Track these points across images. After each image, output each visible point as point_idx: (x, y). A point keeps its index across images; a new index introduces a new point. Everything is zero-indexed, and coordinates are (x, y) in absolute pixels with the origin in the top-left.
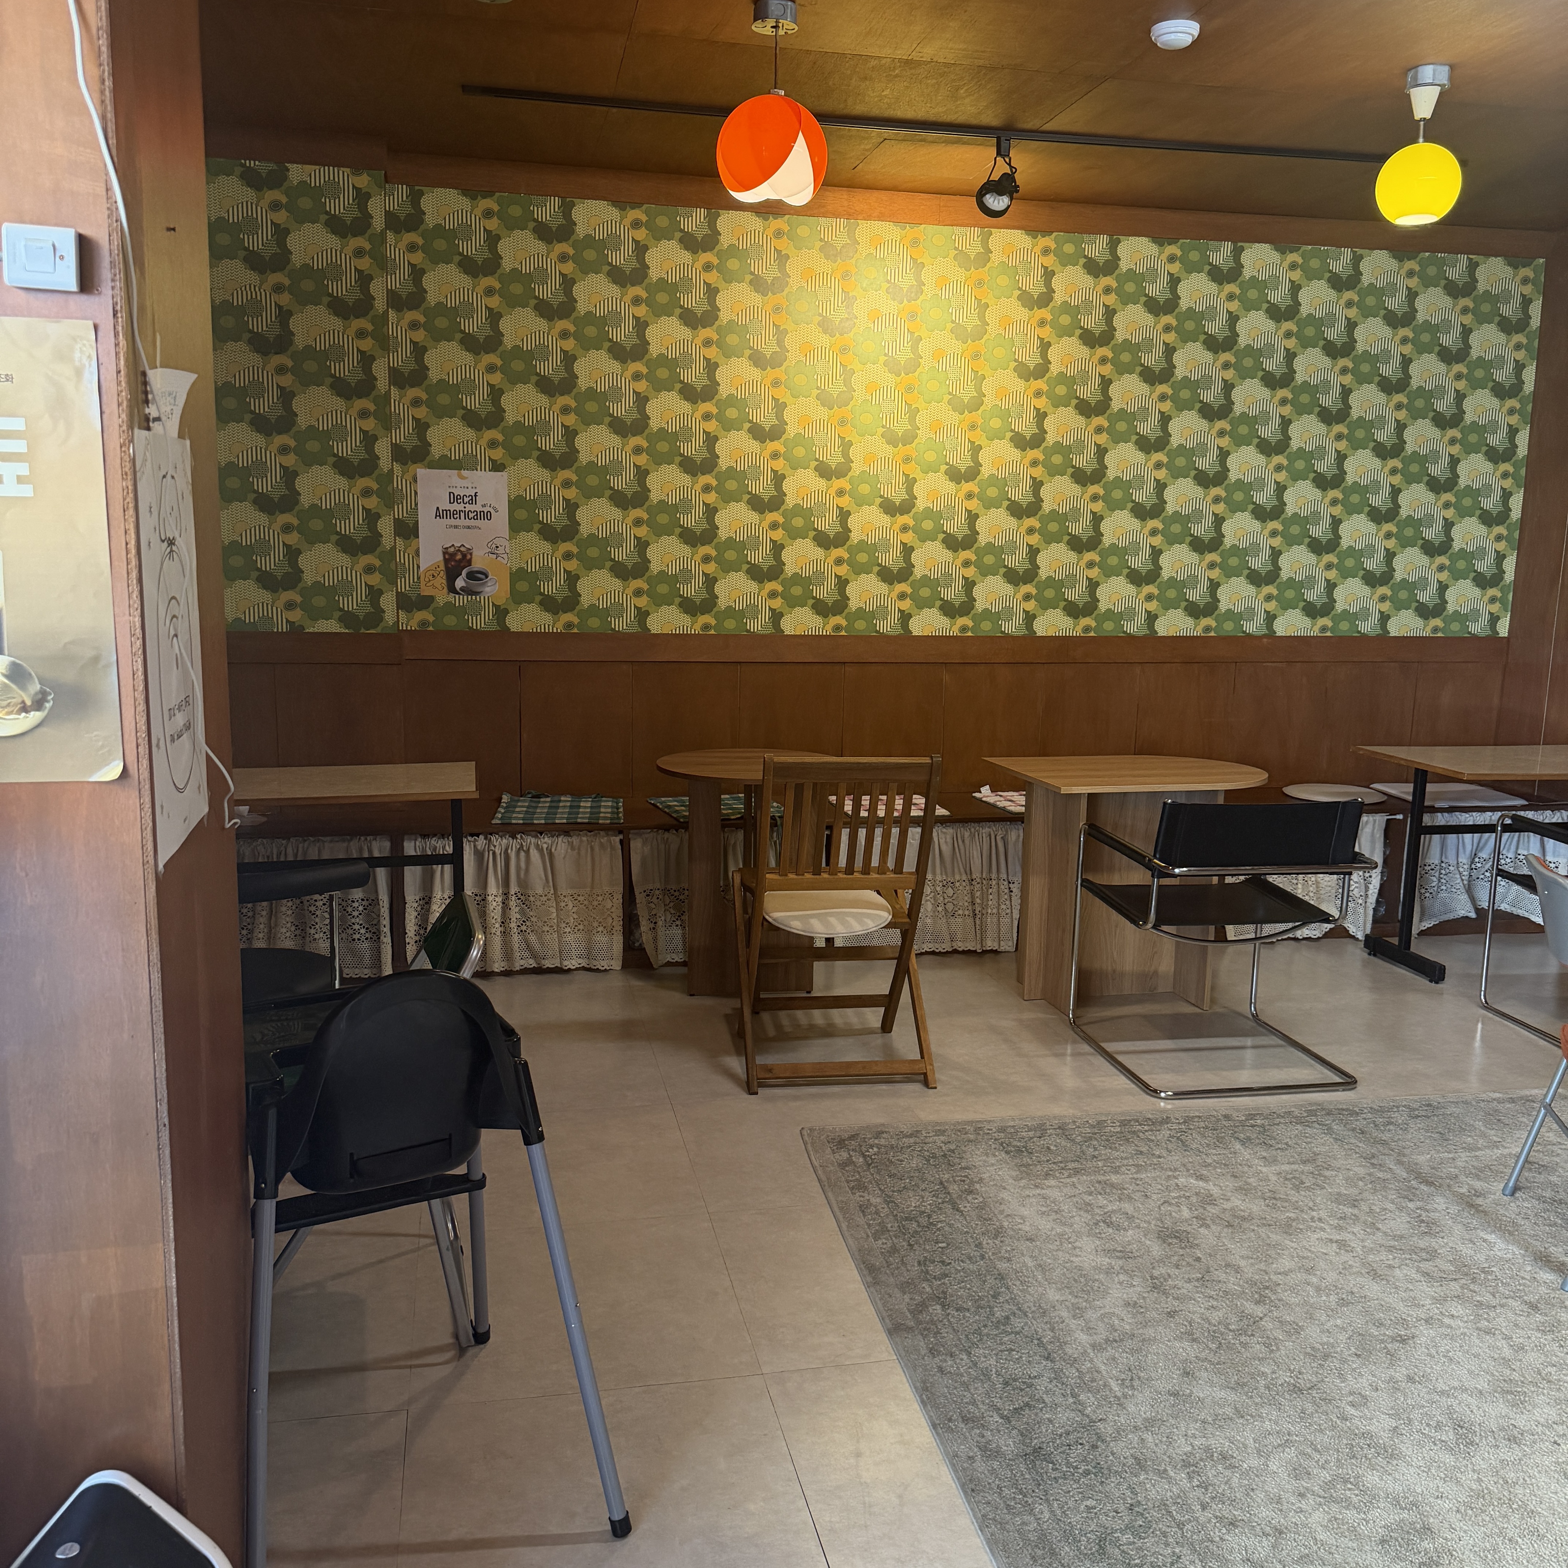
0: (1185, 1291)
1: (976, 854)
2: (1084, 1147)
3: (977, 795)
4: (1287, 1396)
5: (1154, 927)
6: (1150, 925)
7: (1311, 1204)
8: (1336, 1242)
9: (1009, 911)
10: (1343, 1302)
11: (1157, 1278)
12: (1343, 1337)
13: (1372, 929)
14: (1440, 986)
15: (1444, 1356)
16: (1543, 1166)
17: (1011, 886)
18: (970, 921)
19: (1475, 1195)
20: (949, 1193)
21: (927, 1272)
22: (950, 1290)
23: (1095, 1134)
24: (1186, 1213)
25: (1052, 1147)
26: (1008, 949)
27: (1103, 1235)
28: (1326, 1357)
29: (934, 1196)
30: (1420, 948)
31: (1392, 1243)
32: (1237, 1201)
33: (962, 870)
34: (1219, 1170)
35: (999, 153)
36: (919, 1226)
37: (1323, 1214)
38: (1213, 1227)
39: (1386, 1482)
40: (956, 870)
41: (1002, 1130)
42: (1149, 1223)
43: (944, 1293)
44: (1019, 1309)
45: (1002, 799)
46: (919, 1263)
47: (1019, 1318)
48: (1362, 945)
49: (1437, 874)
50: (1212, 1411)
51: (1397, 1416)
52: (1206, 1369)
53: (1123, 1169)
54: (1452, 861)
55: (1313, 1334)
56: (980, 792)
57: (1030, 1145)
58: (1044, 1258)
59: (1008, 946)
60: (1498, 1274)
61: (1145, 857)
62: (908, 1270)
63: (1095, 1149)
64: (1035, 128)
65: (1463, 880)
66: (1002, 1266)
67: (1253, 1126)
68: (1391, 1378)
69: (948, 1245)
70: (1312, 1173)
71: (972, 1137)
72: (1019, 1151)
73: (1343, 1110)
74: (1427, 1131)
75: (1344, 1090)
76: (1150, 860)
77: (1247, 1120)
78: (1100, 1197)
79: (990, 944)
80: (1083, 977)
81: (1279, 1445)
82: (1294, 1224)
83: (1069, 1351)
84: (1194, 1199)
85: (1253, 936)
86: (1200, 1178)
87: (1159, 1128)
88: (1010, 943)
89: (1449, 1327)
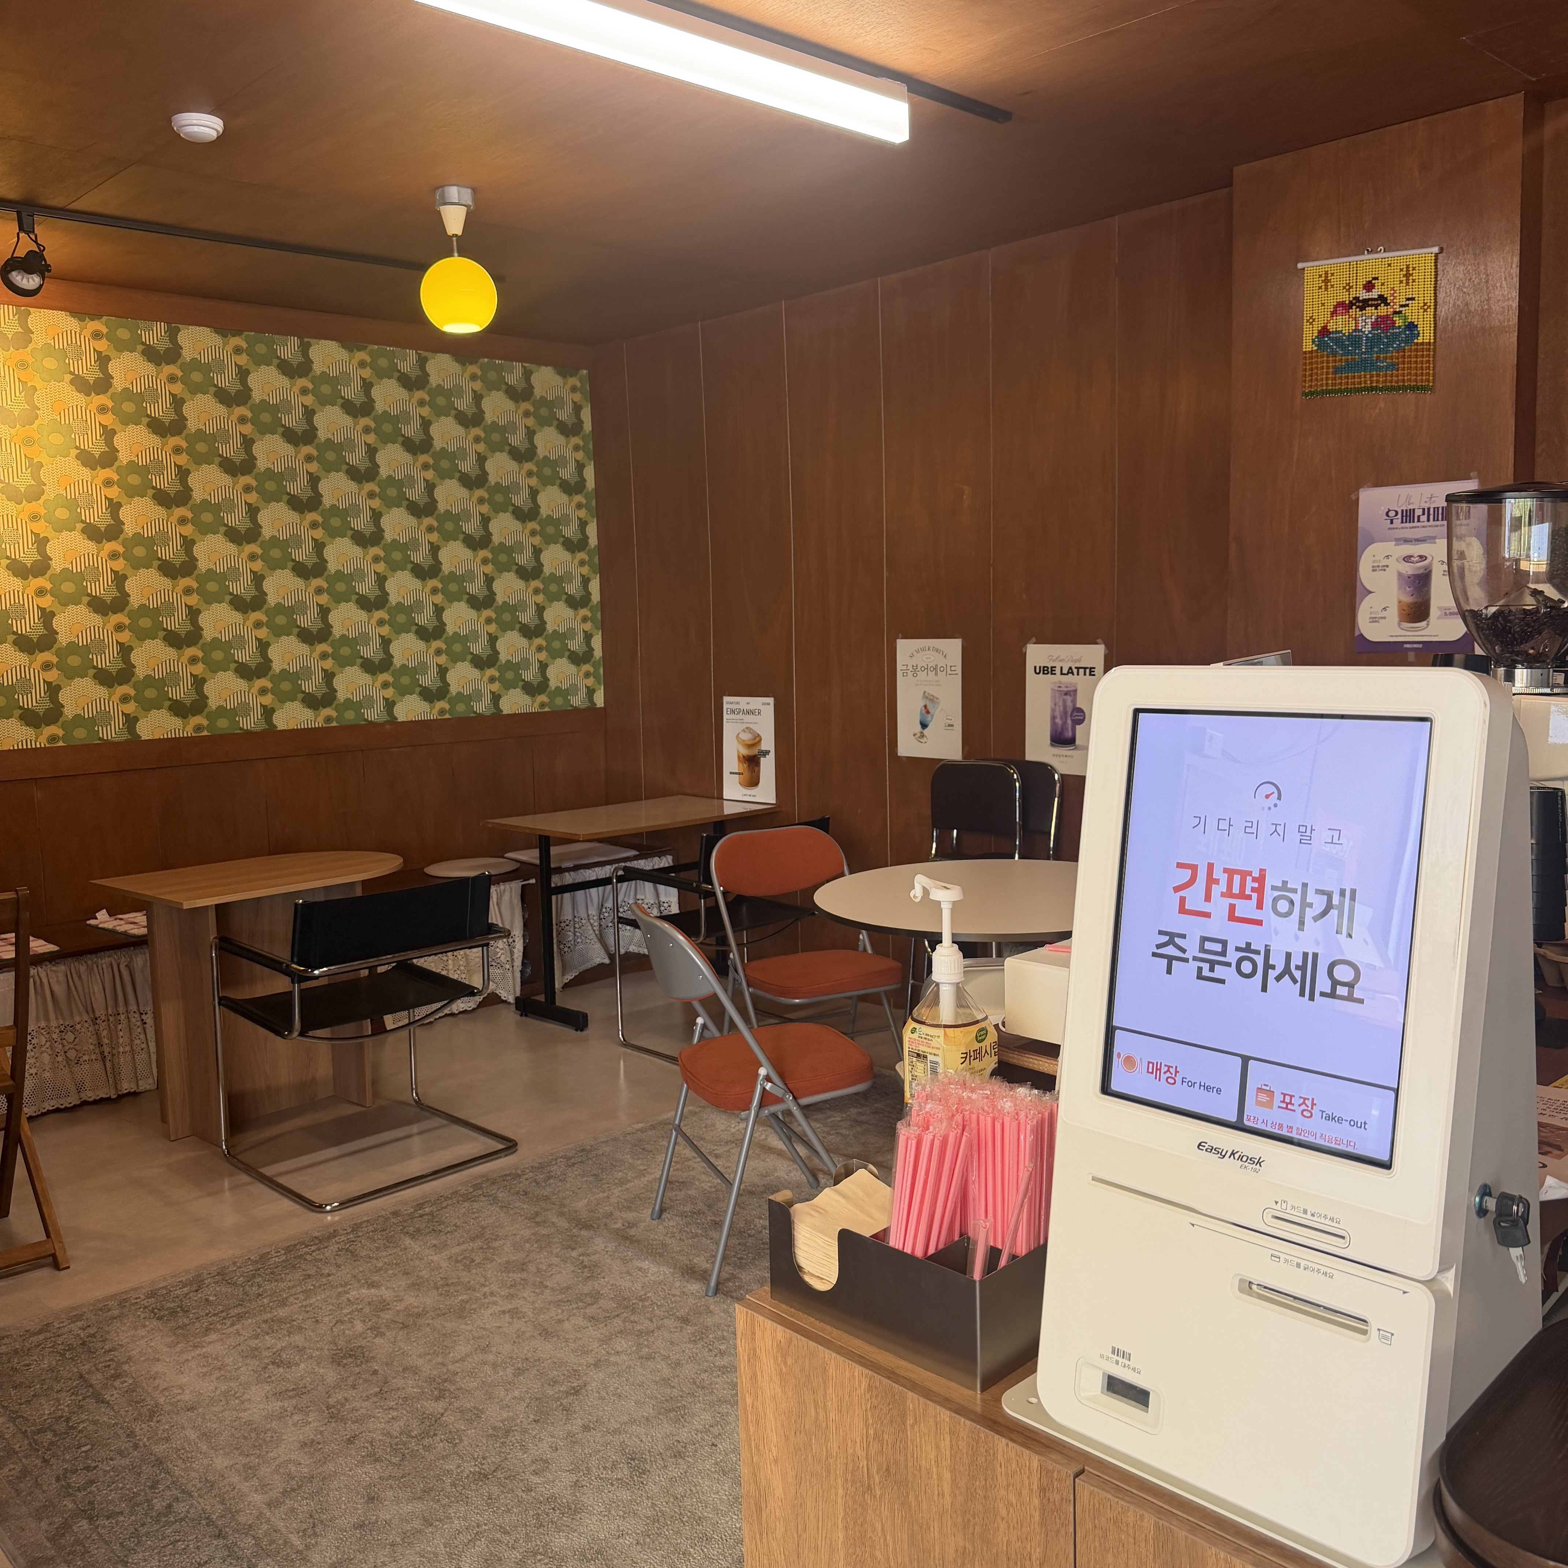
0: (363, 1411)
1: (97, 989)
2: (247, 1288)
3: (92, 922)
4: (474, 1487)
5: (302, 1034)
6: (295, 1034)
7: (482, 1280)
8: (509, 1312)
9: (144, 1046)
10: (519, 1372)
11: (334, 1407)
12: (521, 1407)
13: (521, 990)
14: (584, 1033)
15: (614, 1395)
16: (682, 1183)
17: (144, 1017)
18: (99, 1065)
19: (628, 1227)
20: (91, 1386)
21: (69, 1486)
22: (99, 1498)
23: (259, 1269)
24: (359, 1327)
25: (211, 1298)
26: (148, 1087)
27: (273, 1378)
28: (507, 1432)
29: (73, 1394)
30: (566, 1001)
31: (559, 1297)
32: (410, 1299)
33: (82, 1009)
34: (391, 1272)
35: (21, 229)
36: (55, 1435)
37: (494, 1287)
38: (388, 1334)
39: (572, 1540)
40: (74, 1010)
41: (152, 1294)
42: (322, 1349)
43: (91, 1503)
44: (183, 1491)
45: (122, 922)
46: (58, 1479)
47: (184, 1501)
48: (513, 1008)
49: (572, 929)
50: (400, 1530)
51: (576, 1470)
52: (391, 1487)
53: (291, 1299)
54: (583, 915)
55: (494, 1414)
56: (96, 918)
57: (186, 1302)
58: (209, 1424)
59: (147, 1084)
60: (653, 1298)
61: (281, 963)
62: (44, 1492)
63: (259, 1286)
64: (61, 205)
65: (594, 931)
66: (159, 1449)
67: (421, 1216)
68: (569, 1433)
69: (93, 1445)
70: (482, 1248)
71: (116, 1312)
72: (173, 1313)
73: (506, 1175)
74: (583, 1176)
75: (506, 1156)
76: (287, 966)
77: (416, 1211)
78: (267, 1337)
79: (126, 1086)
80: (232, 1101)
81: (470, 1541)
82: (468, 1306)
83: (242, 1519)
84: (367, 1310)
85: (407, 1021)
86: (372, 1285)
87: (326, 1244)
88: (150, 1081)
89: (616, 1364)
